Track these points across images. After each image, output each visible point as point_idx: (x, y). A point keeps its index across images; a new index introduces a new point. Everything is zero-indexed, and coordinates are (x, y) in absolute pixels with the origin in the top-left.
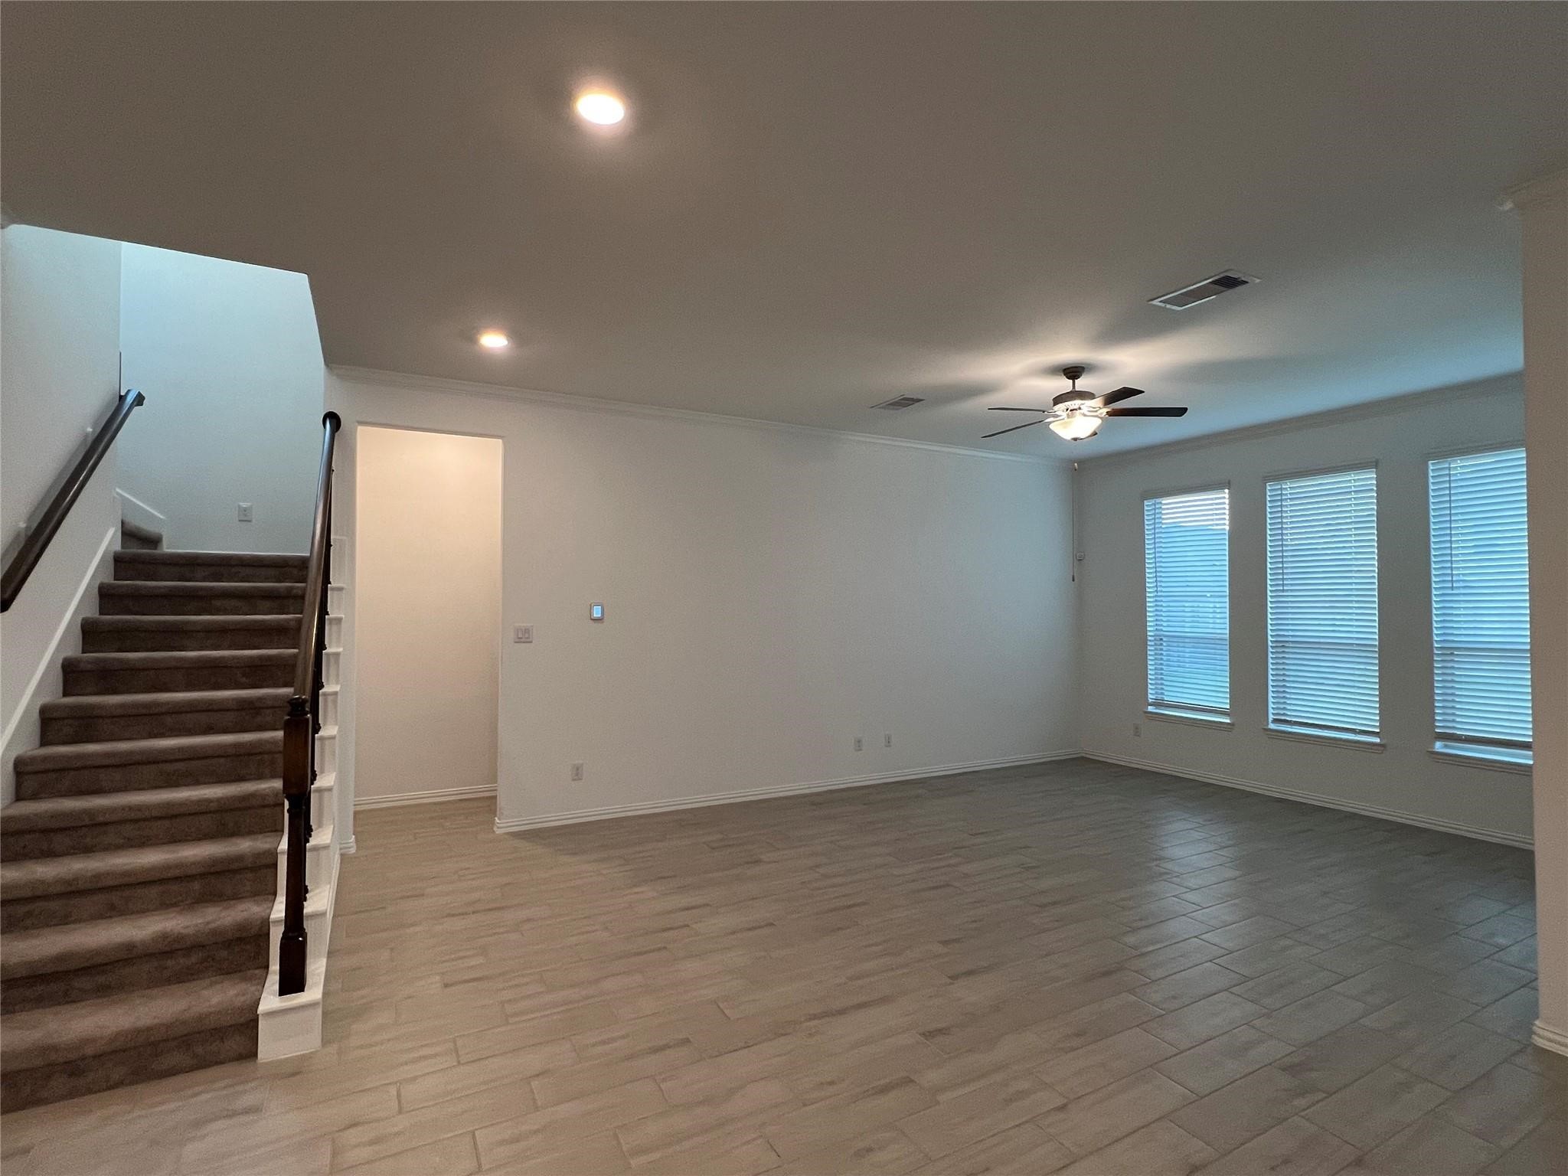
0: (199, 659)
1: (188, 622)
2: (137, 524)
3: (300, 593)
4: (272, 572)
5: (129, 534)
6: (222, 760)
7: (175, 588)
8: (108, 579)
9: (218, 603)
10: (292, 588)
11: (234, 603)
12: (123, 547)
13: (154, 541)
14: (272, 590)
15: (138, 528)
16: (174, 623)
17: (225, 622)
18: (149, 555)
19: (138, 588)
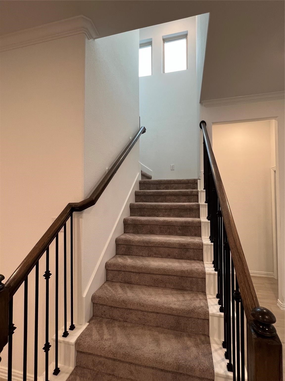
0: (164, 222)
1: (159, 206)
2: (145, 172)
3: (195, 193)
4: (184, 185)
5: (143, 175)
6: (175, 277)
7: (155, 192)
8: (138, 189)
9: (168, 198)
10: (192, 191)
11: (173, 197)
12: (142, 179)
13: (150, 178)
14: (185, 192)
15: (146, 173)
16: (155, 206)
17: (171, 206)
18: (148, 181)
19: (145, 193)
